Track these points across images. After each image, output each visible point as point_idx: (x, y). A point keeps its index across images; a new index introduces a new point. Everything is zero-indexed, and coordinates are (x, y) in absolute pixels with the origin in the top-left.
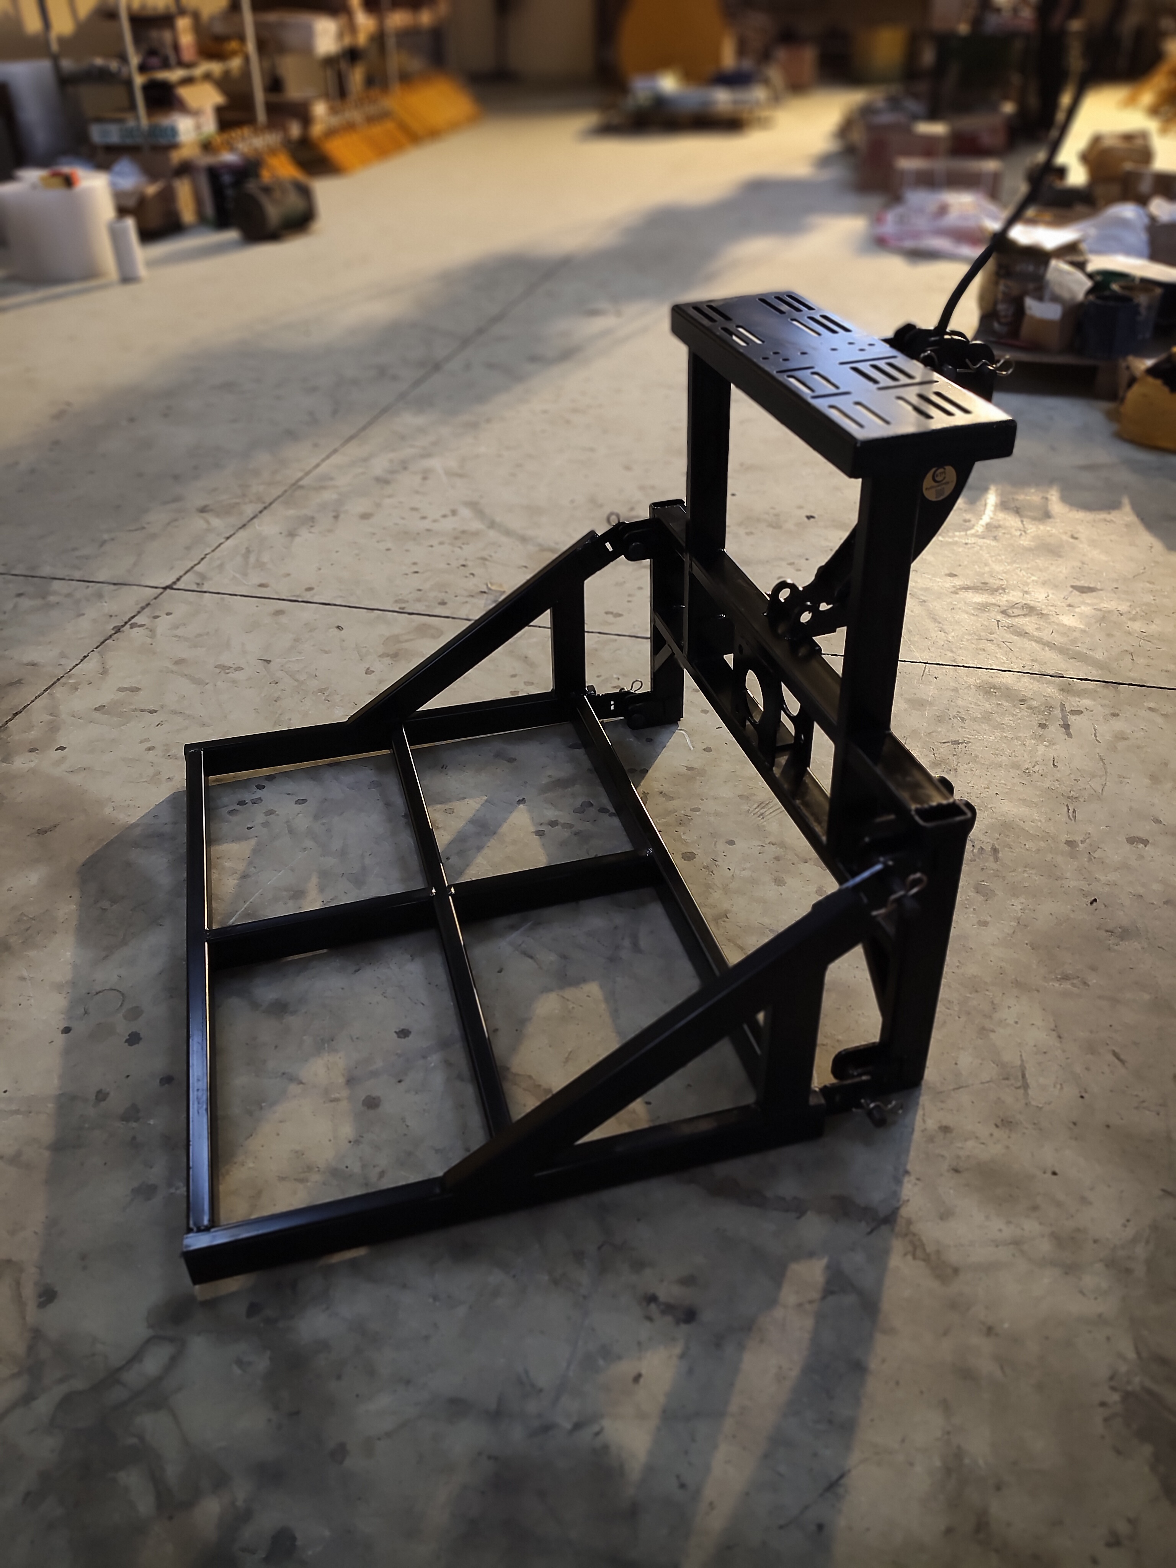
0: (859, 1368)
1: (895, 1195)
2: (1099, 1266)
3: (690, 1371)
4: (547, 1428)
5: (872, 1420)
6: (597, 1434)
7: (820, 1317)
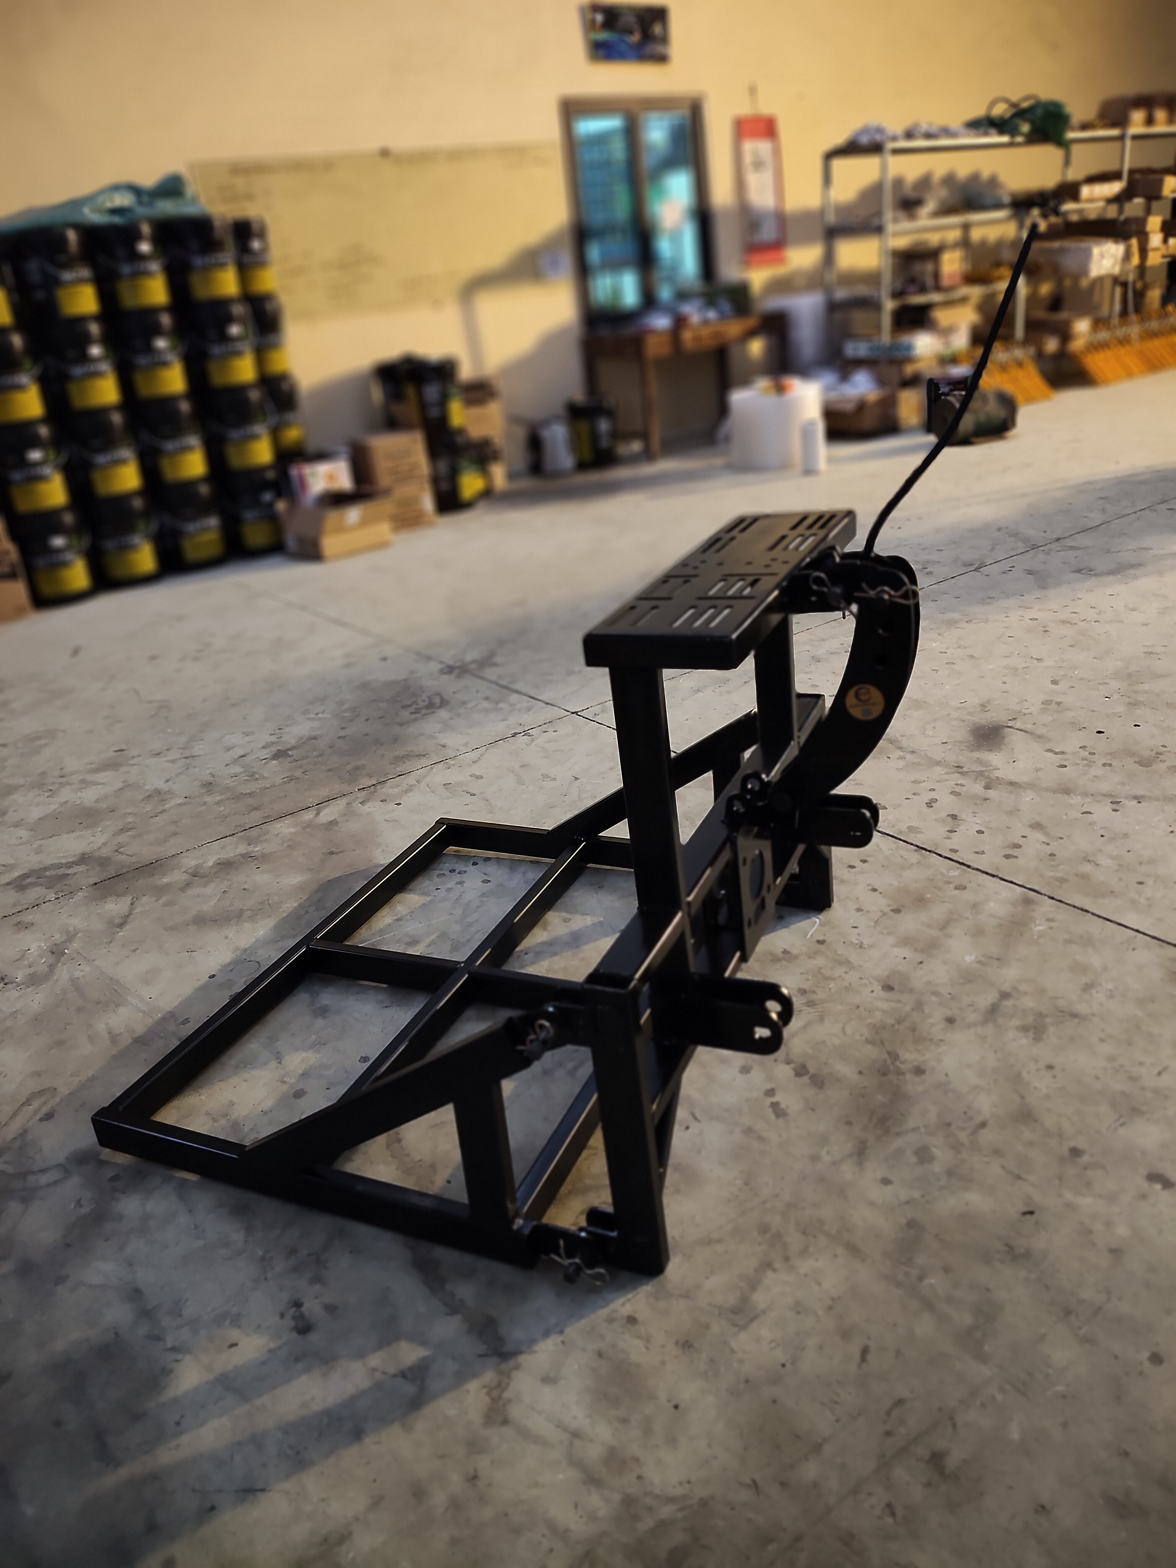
0: (358, 1434)
1: (533, 1341)
2: (617, 1497)
3: (264, 1363)
4: (158, 1338)
5: (322, 1473)
6: (177, 1361)
7: (378, 1386)
